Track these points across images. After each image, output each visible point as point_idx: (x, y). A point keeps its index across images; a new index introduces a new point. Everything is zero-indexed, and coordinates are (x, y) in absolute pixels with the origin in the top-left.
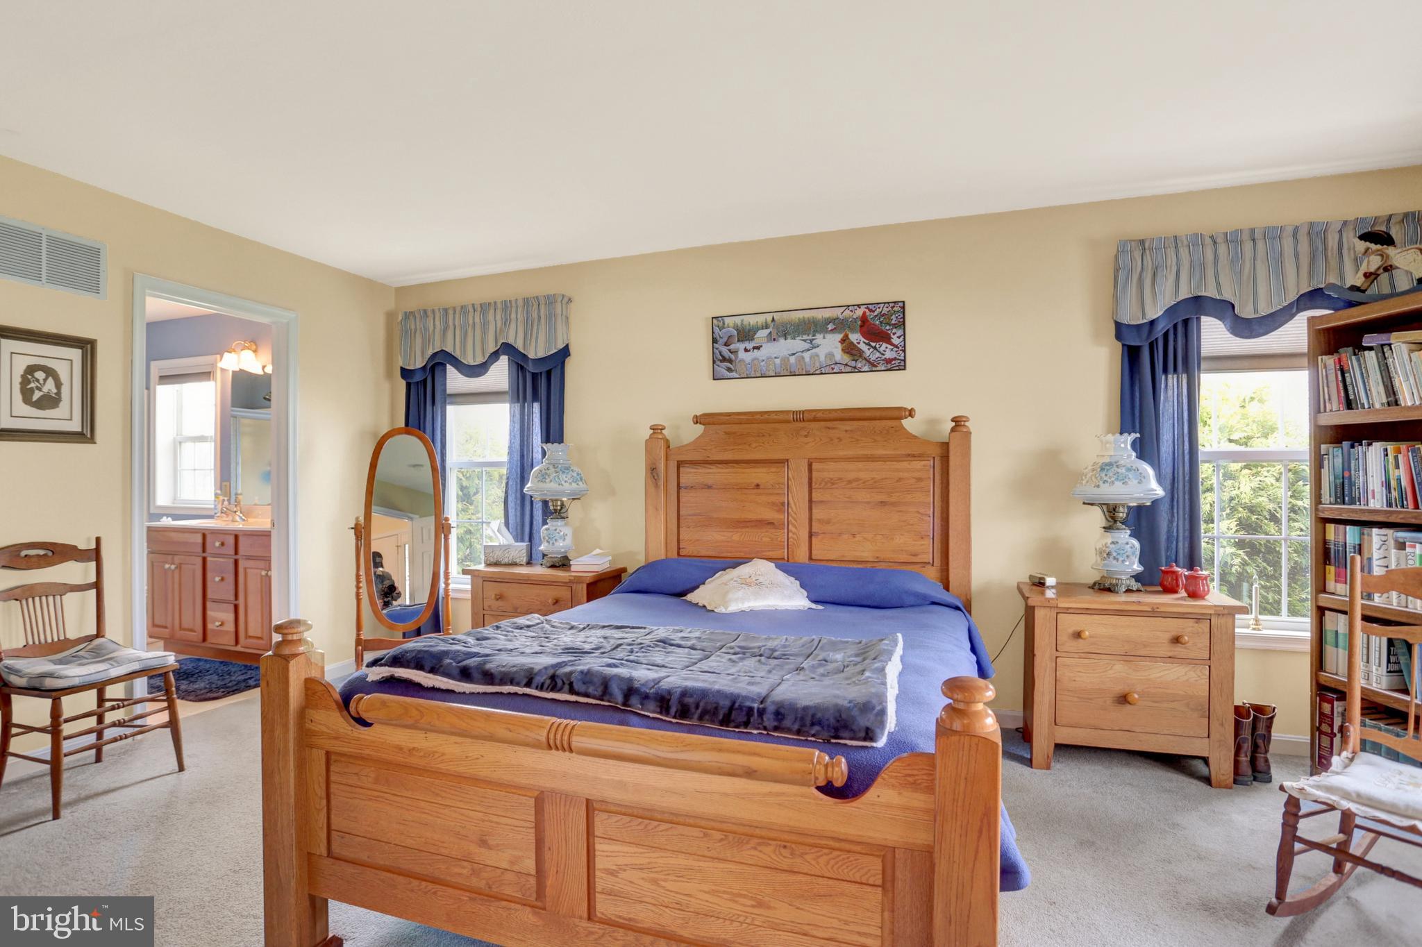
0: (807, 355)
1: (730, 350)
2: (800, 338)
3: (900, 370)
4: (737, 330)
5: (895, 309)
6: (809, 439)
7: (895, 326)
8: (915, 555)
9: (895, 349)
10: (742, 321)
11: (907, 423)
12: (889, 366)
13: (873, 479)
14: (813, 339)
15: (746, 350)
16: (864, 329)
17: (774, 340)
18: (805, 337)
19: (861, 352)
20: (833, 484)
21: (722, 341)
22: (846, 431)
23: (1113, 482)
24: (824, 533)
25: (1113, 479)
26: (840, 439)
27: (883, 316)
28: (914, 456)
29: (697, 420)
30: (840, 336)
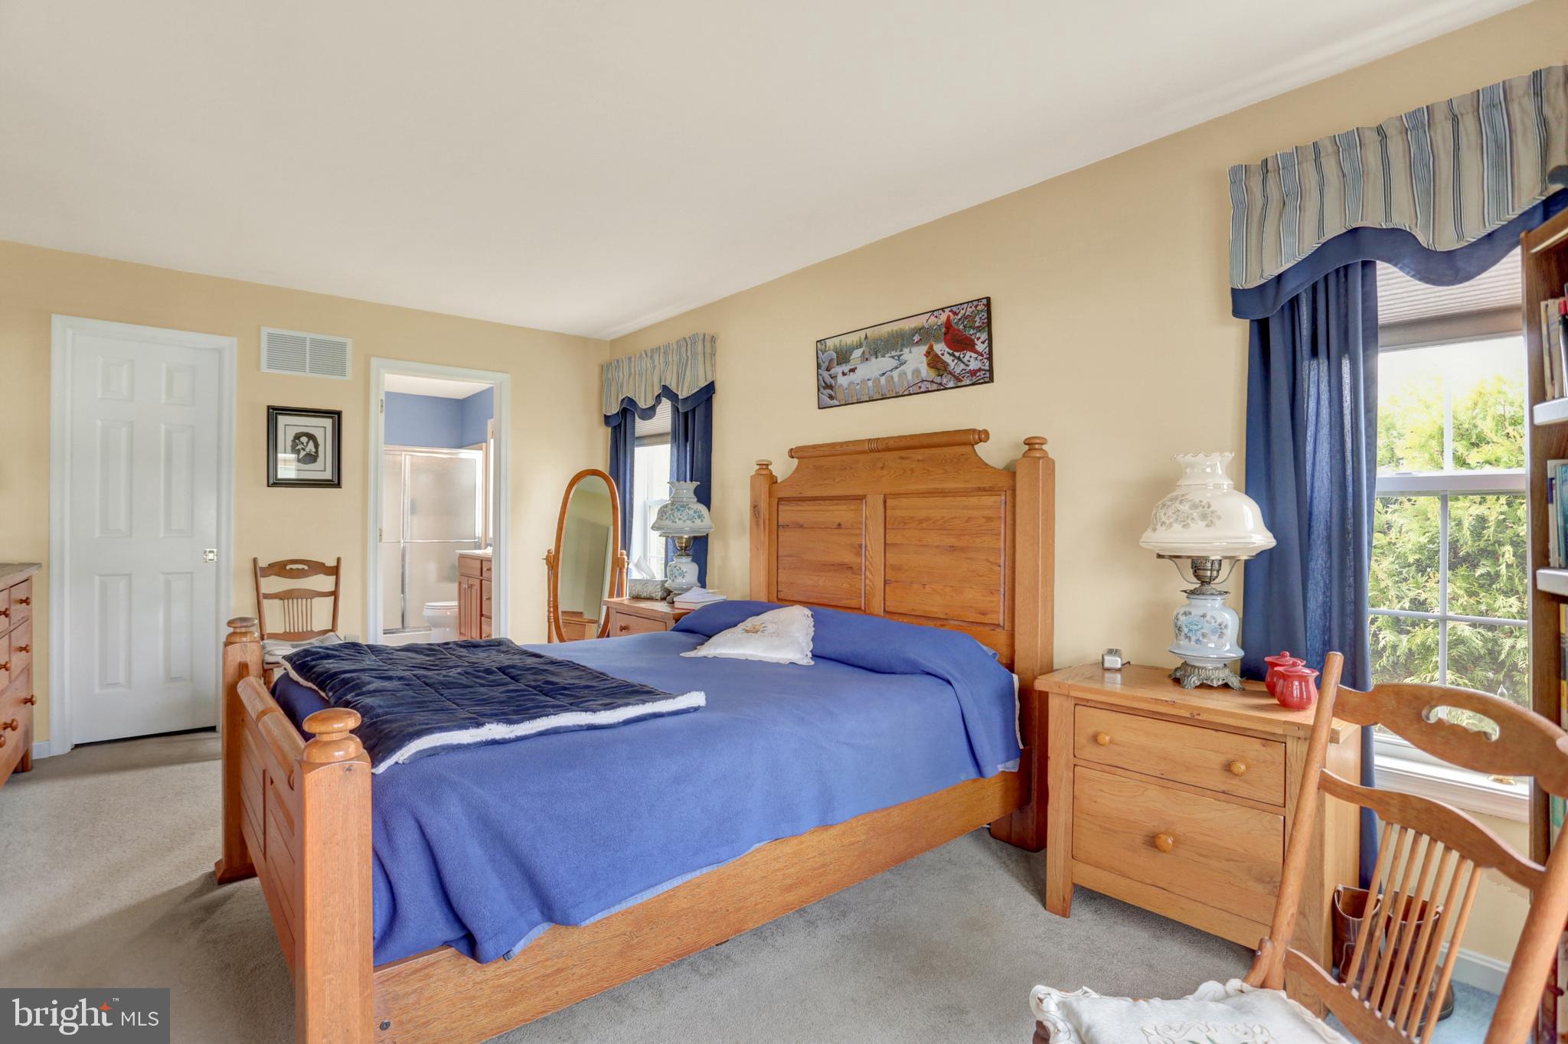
0: (895, 374)
1: (830, 375)
2: (889, 355)
3: (985, 382)
4: (837, 352)
5: (979, 308)
6: (885, 472)
7: (979, 329)
8: (984, 614)
9: (980, 358)
10: (841, 341)
11: (981, 449)
12: (974, 379)
13: (943, 517)
14: (901, 355)
15: (844, 374)
16: (949, 336)
17: (867, 359)
18: (893, 353)
19: (946, 365)
20: (905, 523)
21: (824, 366)
22: (918, 461)
23: (1171, 525)
24: (896, 582)
25: (1172, 520)
26: (912, 471)
27: (966, 318)
28: (984, 490)
29: (792, 453)
30: (924, 349)
